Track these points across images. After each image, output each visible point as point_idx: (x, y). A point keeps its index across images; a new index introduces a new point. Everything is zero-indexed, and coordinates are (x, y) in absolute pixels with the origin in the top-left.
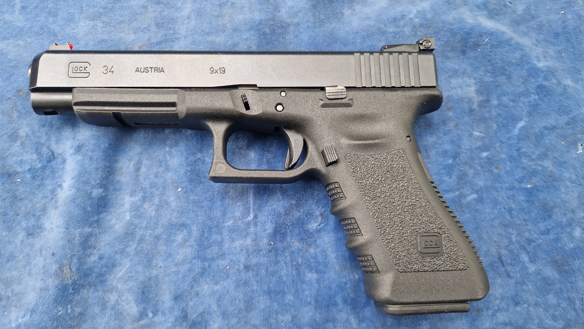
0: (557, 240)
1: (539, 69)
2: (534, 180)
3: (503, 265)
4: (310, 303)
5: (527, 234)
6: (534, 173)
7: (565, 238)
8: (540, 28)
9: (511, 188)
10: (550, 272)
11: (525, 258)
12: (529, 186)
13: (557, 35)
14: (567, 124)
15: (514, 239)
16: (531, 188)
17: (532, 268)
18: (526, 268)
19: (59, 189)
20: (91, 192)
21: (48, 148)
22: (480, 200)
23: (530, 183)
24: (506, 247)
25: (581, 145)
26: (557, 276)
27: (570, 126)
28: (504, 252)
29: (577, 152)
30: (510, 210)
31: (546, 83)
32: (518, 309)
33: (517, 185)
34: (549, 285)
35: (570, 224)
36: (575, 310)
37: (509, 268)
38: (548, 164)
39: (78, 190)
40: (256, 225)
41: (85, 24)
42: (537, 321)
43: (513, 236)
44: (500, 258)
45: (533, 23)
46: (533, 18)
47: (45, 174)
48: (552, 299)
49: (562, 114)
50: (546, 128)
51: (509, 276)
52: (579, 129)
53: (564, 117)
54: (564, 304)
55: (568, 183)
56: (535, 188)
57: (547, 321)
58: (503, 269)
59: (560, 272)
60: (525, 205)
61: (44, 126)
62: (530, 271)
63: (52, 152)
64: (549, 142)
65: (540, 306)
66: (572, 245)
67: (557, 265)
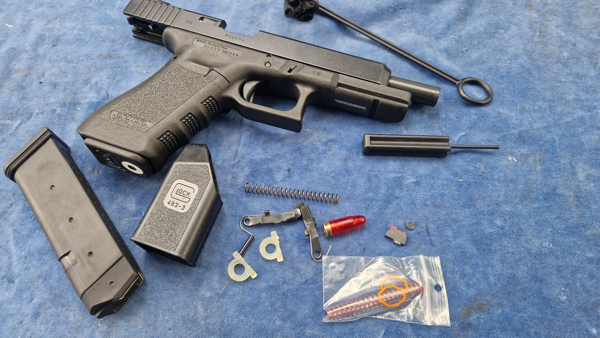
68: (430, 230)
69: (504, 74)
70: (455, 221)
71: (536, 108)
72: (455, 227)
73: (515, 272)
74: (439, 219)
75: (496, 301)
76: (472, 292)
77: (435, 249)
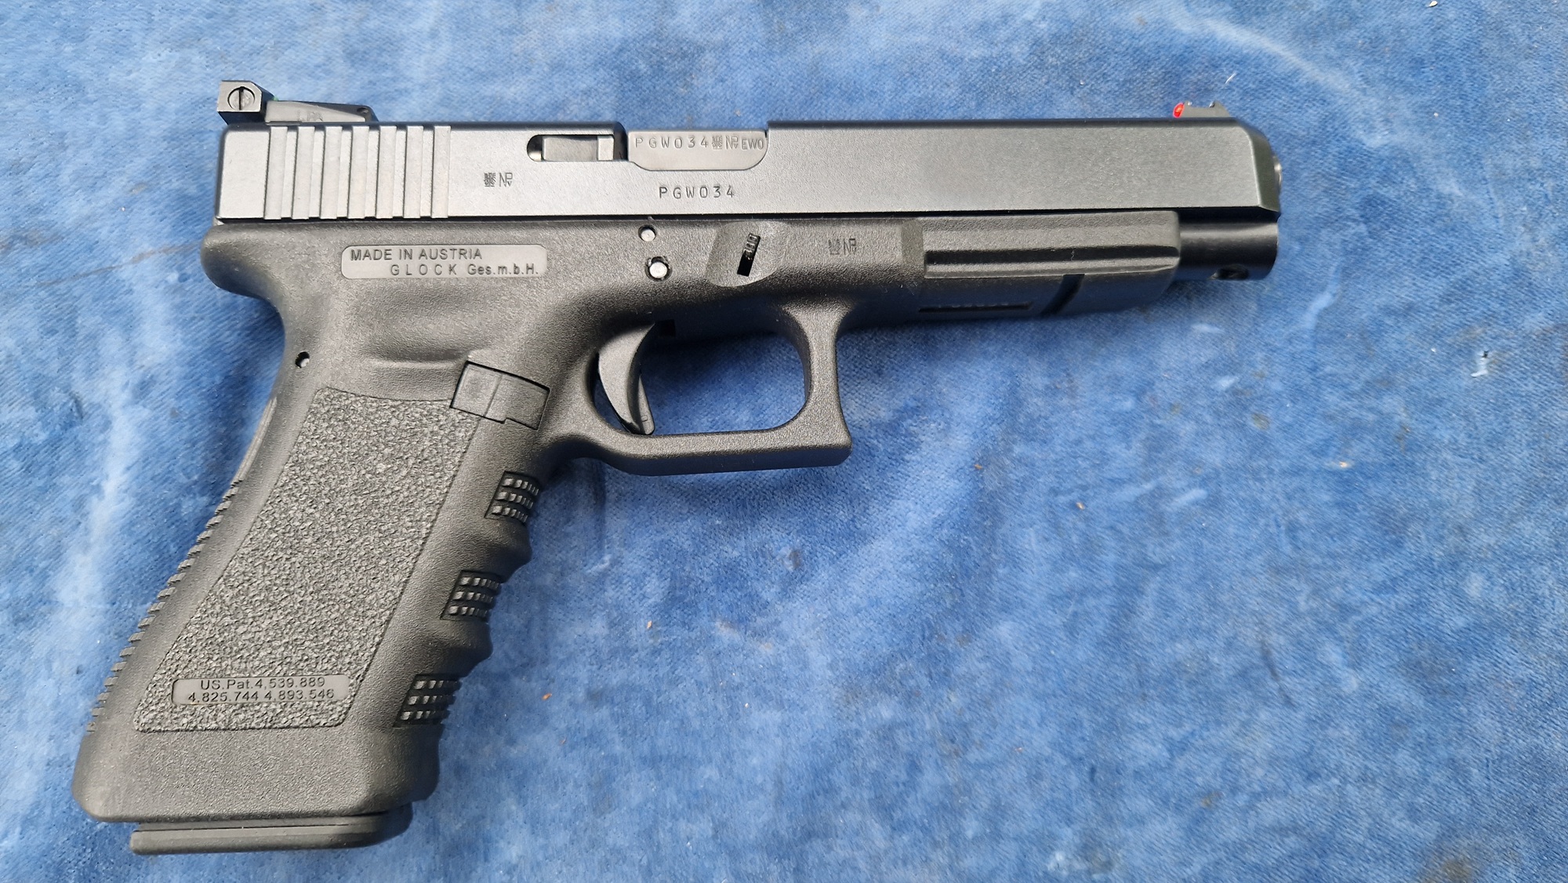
0: (1418, 606)
1: (1369, 155)
2: (1356, 449)
3: (1275, 676)
4: (762, 789)
5: (1337, 592)
6: (1356, 429)
7: (1441, 603)
8: (1373, 47)
9: (1297, 471)
10: (1400, 693)
11: (1333, 654)
12: (1344, 465)
13: (1418, 64)
14: (1446, 299)
15: (1303, 606)
16: (1348, 471)
17: (1351, 682)
18: (1334, 681)
19: (94, 499)
20: (179, 505)
21: (66, 389)
22: (1214, 503)
23: (1346, 457)
24: (1282, 628)
25: (1485, 356)
26: (1419, 702)
27: (1453, 305)
28: (1277, 640)
29: (1474, 375)
30: (1292, 529)
31: (1389, 192)
32: (1315, 789)
33: (1312, 463)
34: (1398, 725)
35: (1455, 565)
36: (1469, 792)
37: (1289, 682)
38: (1392, 404)
39: (141, 498)
40: (621, 583)
41: (159, 59)
42: (1365, 823)
43: (1299, 598)
44: (1266, 656)
45: (1354, 32)
46: (1354, 19)
47: (57, 459)
48: (1405, 762)
49: (1431, 273)
50: (1389, 311)
51: (1288, 702)
52: (1478, 312)
53: (1435, 280)
54: (1438, 777)
55: (1448, 456)
56: (1360, 468)
57: (1394, 821)
58: (1273, 685)
59: (1427, 692)
60: (1334, 515)
61: (52, 332)
62: (1345, 689)
63: (76, 401)
64: (1396, 347)
65: (1374, 782)
66: (1460, 622)
67: (1418, 672)
68: (1275, 655)
69: (1425, 51)
70: (1344, 610)
71: (1535, 163)
72: (1345, 629)
73: (1540, 741)
74: (1297, 615)
75: (1497, 841)
76: (1427, 832)
77: (1300, 715)
